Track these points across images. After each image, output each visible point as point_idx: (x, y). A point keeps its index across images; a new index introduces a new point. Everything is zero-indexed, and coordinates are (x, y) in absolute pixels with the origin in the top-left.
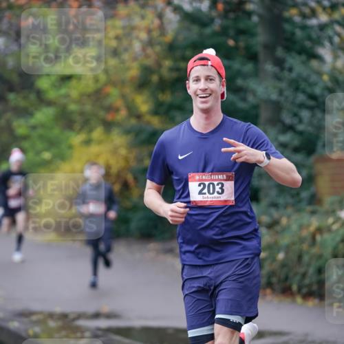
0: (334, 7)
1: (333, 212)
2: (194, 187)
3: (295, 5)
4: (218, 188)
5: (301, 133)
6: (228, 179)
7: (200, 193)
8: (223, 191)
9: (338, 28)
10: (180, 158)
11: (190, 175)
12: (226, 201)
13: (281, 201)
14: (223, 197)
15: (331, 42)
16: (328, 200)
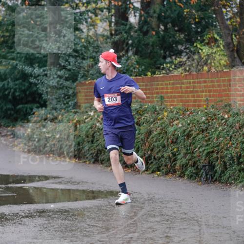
0: (88, 3)
1: (87, 112)
2: (106, 99)
4: (115, 99)
6: (118, 96)
7: (109, 101)
8: (116, 100)
9: (90, 14)
10: (101, 89)
11: (105, 95)
12: (118, 104)
13: (58, 106)
14: (117, 102)
16: (83, 106)
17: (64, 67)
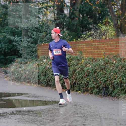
0: (43, 3)
1: (42, 60)
2: (54, 52)
3: (32, 3)
4: (58, 52)
5: (33, 38)
6: (60, 50)
10: (52, 47)
15: (42, 13)
16: (41, 57)
17: (31, 37)
